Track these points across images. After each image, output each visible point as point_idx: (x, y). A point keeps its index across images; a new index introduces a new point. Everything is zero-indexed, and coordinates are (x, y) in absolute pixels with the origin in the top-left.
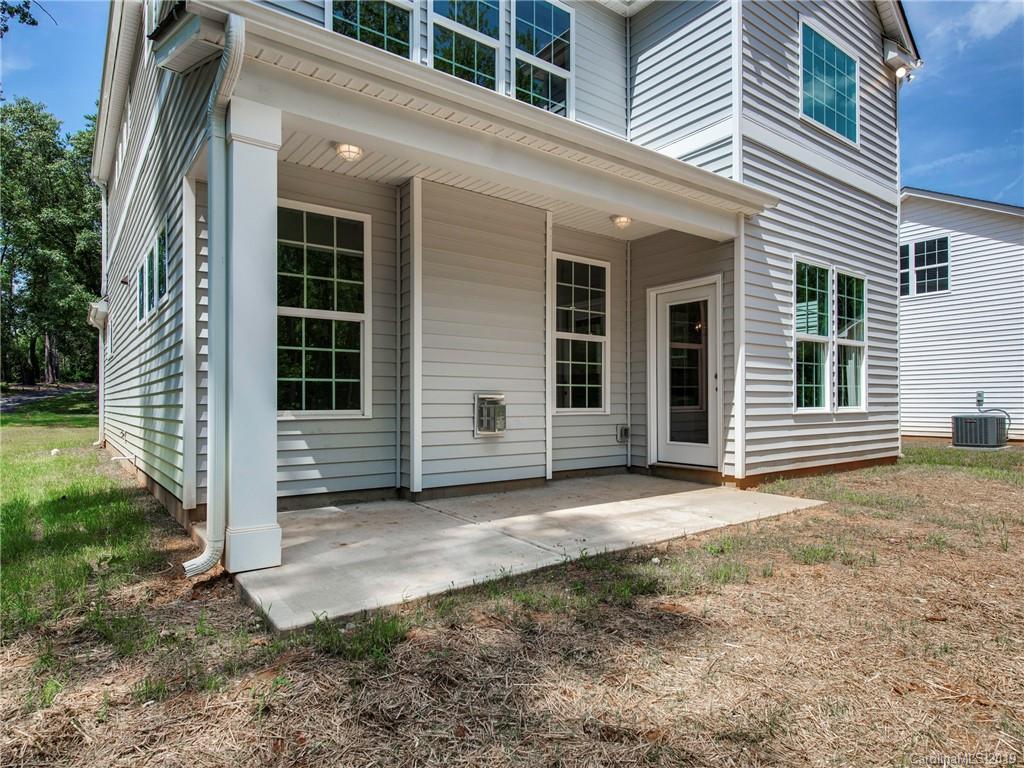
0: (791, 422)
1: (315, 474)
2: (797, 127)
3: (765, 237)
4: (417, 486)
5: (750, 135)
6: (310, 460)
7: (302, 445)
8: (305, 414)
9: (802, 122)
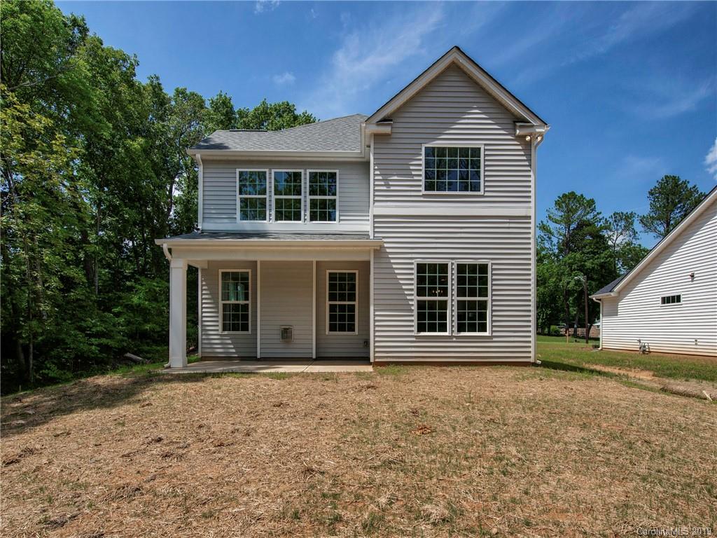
0: (414, 339)
1: (234, 351)
2: (422, 199)
3: (390, 256)
4: (259, 357)
5: (376, 213)
6: (232, 346)
7: (229, 342)
8: (231, 332)
9: (424, 196)
